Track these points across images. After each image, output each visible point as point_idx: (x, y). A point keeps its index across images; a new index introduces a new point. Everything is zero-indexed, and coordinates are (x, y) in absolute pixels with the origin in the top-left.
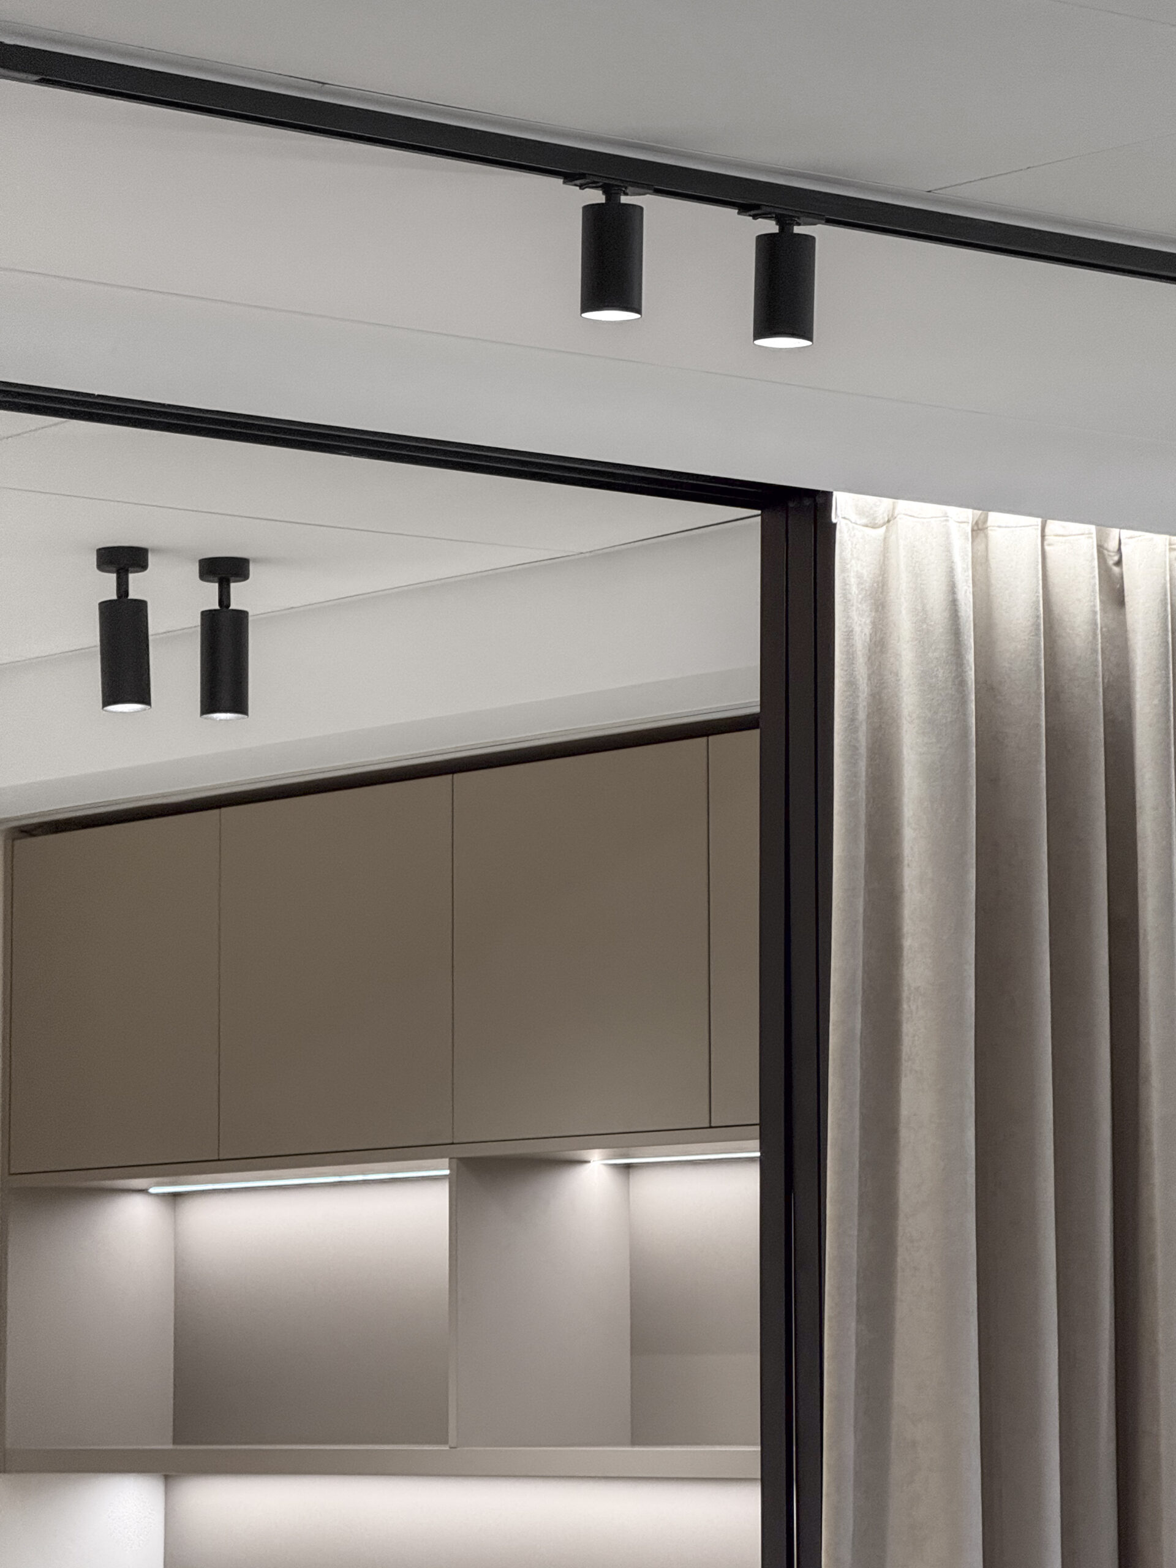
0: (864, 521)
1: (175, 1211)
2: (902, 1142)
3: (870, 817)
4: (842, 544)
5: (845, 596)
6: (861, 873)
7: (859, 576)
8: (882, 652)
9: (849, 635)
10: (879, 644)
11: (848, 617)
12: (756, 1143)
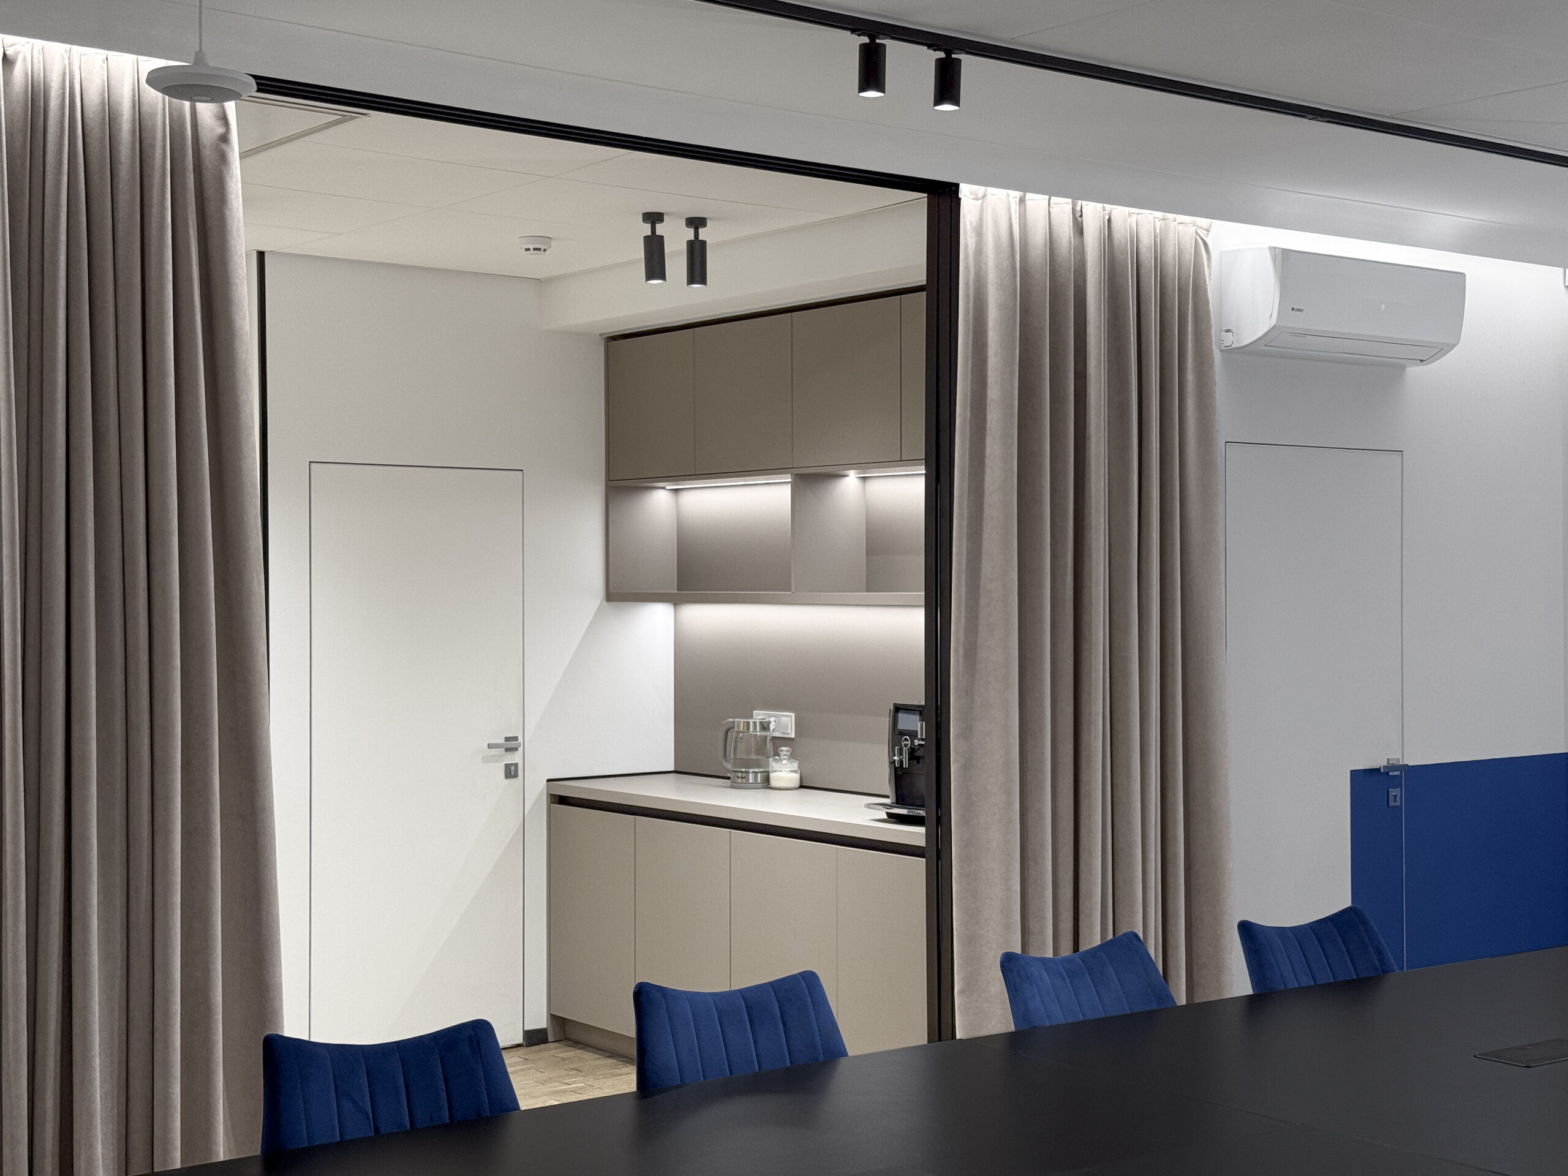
0: (973, 197)
1: (676, 497)
2: (986, 465)
3: (974, 327)
4: (963, 207)
5: (964, 230)
6: (970, 351)
7: (971, 221)
8: (980, 255)
9: (966, 246)
10: (979, 251)
11: (966, 239)
12: (923, 467)
